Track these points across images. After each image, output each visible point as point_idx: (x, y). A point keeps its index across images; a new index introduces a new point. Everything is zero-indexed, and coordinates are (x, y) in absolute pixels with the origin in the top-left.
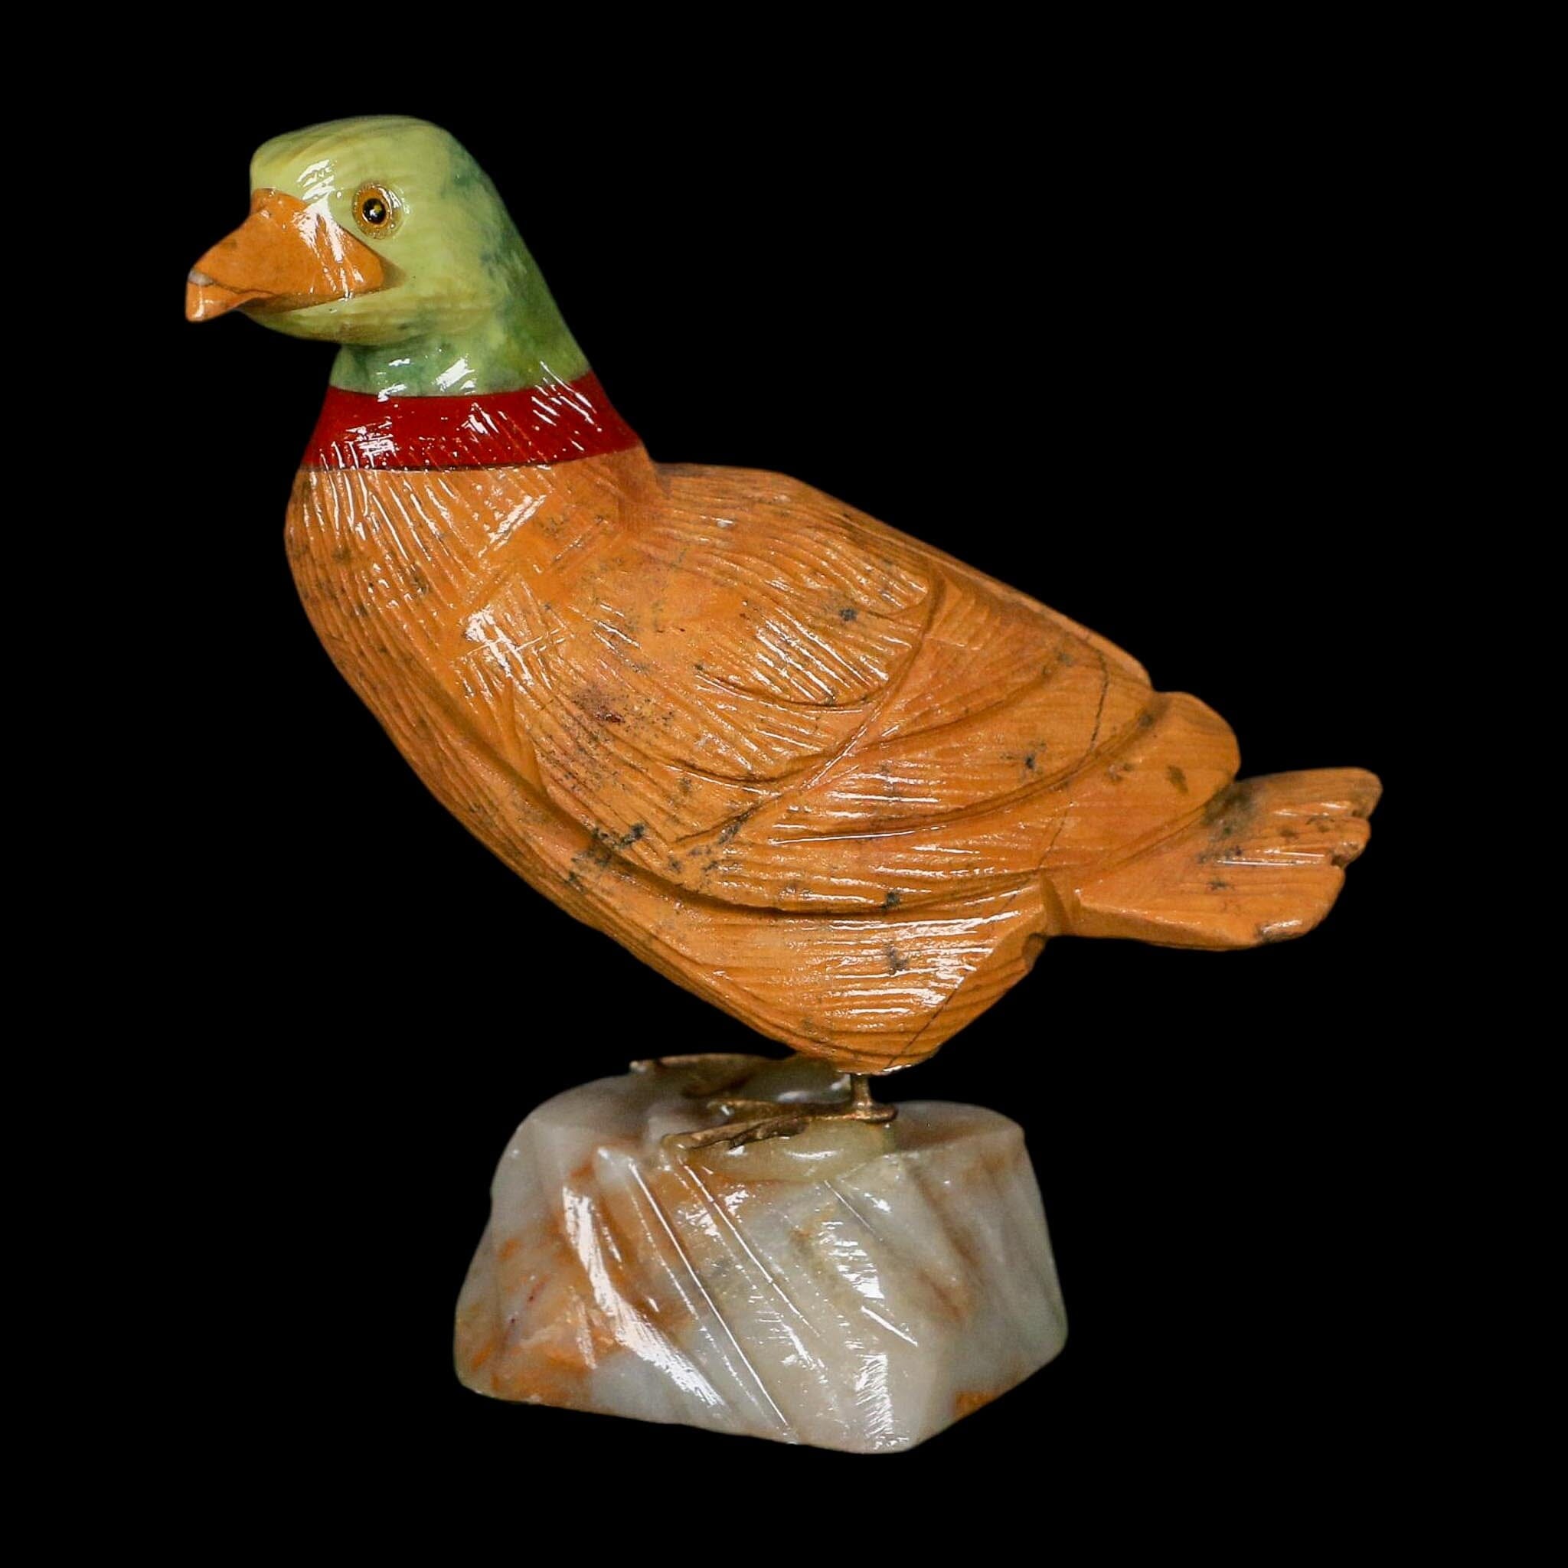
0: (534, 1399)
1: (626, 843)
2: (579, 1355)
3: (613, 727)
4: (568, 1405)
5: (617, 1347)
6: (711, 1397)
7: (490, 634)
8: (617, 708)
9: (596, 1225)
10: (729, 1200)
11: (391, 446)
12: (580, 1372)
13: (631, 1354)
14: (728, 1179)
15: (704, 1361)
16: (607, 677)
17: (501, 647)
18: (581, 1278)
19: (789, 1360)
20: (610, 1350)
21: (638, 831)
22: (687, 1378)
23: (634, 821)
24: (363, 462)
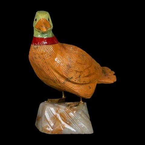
0: (56, 134)
1: (71, 79)
2: (61, 129)
3: (70, 68)
4: (60, 134)
5: (65, 127)
6: (75, 131)
7: (57, 60)
8: (71, 66)
9: (60, 116)
10: (74, 112)
11: (46, 43)
12: (61, 130)
13: (67, 128)
14: (74, 110)
15: (74, 127)
16: (70, 63)
17: (59, 61)
18: (60, 121)
19: (82, 126)
20: (64, 128)
21: (72, 78)
22: (72, 129)
23: (71, 77)
24: (44, 45)
